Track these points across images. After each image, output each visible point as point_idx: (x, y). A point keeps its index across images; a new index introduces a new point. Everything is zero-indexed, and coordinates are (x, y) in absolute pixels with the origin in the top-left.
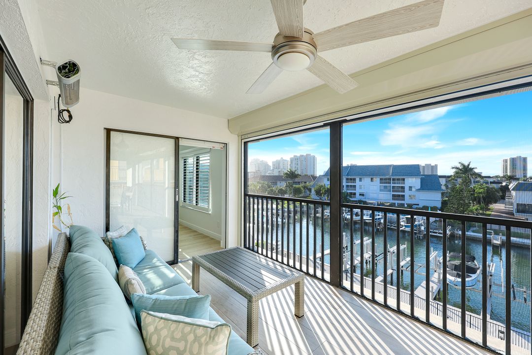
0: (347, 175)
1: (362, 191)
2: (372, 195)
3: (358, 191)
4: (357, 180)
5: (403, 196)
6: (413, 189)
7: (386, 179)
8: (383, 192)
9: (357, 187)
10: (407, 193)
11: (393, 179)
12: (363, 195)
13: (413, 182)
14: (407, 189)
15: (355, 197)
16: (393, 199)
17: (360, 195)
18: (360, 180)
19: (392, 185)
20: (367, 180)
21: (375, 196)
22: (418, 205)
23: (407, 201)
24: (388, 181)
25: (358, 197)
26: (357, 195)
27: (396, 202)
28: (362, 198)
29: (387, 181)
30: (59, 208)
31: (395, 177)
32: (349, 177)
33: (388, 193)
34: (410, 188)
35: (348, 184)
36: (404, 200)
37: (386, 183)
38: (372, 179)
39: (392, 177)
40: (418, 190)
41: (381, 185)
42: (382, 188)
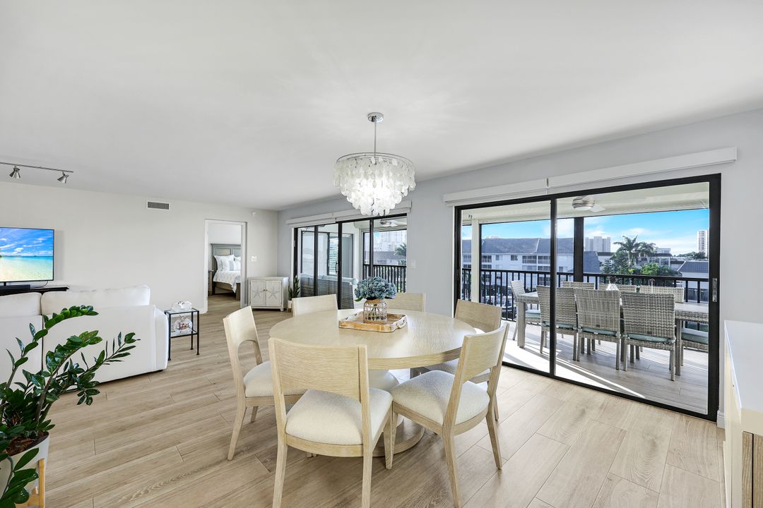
7: (530, 257)
11: (540, 258)
13: (564, 261)
18: (497, 257)
19: (538, 265)
20: (506, 258)
29: (532, 259)
31: (541, 255)
34: (561, 269)
37: (531, 262)
38: (512, 257)
39: (538, 255)
41: (525, 264)
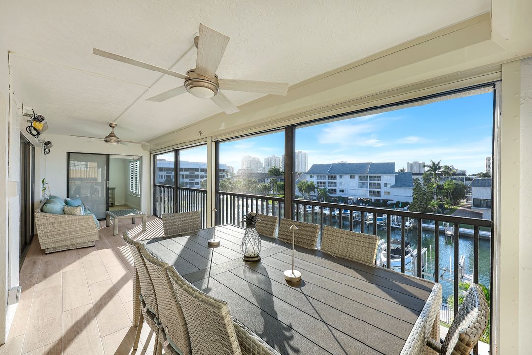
0: (329, 172)
1: (342, 188)
2: (351, 192)
3: (338, 188)
4: (338, 177)
5: (379, 192)
6: (388, 186)
7: (364, 176)
8: (361, 189)
9: (338, 184)
10: (383, 190)
11: (371, 177)
12: (343, 191)
13: (388, 179)
14: (382, 185)
15: (336, 194)
16: (370, 195)
17: (340, 191)
18: (341, 178)
19: (369, 182)
20: (347, 177)
21: (354, 192)
22: (393, 200)
23: (383, 197)
24: (366, 178)
25: (338, 194)
26: (338, 191)
27: (373, 198)
28: (342, 195)
30: (45, 188)
31: (372, 174)
32: (330, 174)
33: (366, 189)
34: (386, 184)
35: (329, 181)
36: (380, 196)
37: (364, 180)
38: (351, 176)
39: (369, 175)
40: (392, 187)
41: (360, 181)
42: (361, 185)
